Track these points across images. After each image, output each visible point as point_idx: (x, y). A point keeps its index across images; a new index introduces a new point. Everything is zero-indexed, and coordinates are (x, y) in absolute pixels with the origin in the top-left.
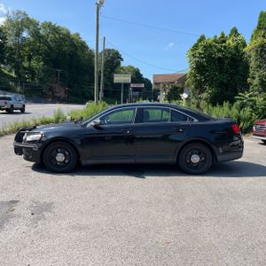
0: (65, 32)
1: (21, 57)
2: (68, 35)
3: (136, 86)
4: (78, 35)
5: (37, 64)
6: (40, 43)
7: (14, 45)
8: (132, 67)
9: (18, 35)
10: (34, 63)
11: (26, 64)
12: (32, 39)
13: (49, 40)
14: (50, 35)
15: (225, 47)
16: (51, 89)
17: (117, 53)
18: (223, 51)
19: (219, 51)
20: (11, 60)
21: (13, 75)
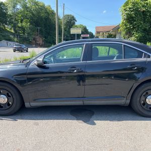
0: (41, 5)
1: (17, 20)
2: (43, 6)
3: (84, 36)
4: (49, 6)
5: (26, 24)
6: (27, 11)
7: (12, 13)
8: (82, 25)
9: (14, 7)
10: (24, 24)
11: (20, 25)
12: (22, 9)
13: (32, 10)
14: (33, 7)
15: (147, 4)
16: (34, 39)
17: (73, 17)
18: (146, 7)
19: (143, 6)
20: (11, 23)
21: (13, 31)
